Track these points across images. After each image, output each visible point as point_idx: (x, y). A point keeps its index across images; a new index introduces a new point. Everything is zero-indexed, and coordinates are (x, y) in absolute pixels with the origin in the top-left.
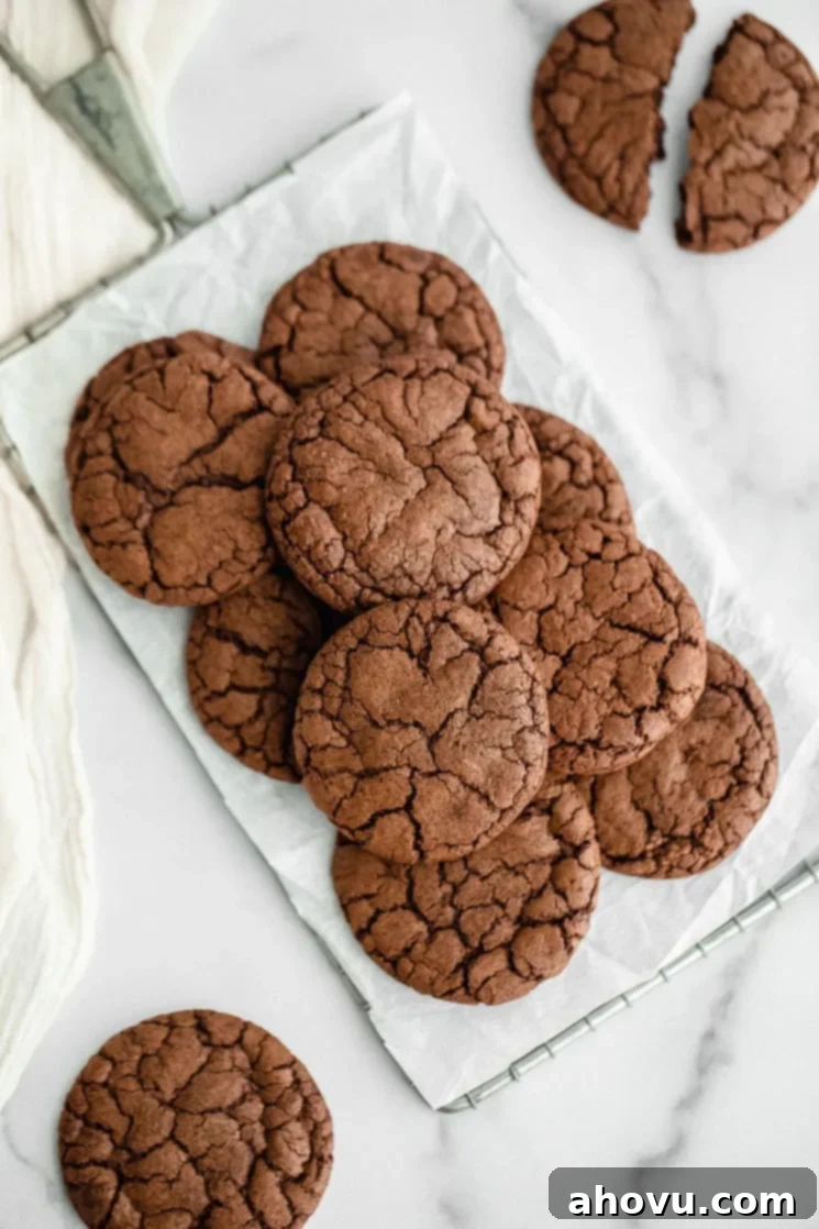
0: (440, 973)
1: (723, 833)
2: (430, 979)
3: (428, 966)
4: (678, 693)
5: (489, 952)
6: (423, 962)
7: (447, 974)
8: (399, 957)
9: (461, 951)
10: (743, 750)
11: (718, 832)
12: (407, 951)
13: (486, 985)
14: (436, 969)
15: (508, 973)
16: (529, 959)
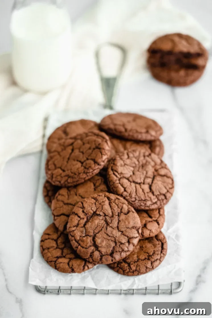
0: (52, 256)
1: (137, 267)
2: (49, 256)
3: (50, 254)
4: (147, 229)
5: (66, 258)
6: (50, 252)
7: (53, 257)
8: (45, 249)
9: (60, 255)
10: (154, 253)
11: (136, 266)
12: (48, 248)
13: (60, 264)
14: (52, 255)
15: (67, 264)
16: (73, 264)
